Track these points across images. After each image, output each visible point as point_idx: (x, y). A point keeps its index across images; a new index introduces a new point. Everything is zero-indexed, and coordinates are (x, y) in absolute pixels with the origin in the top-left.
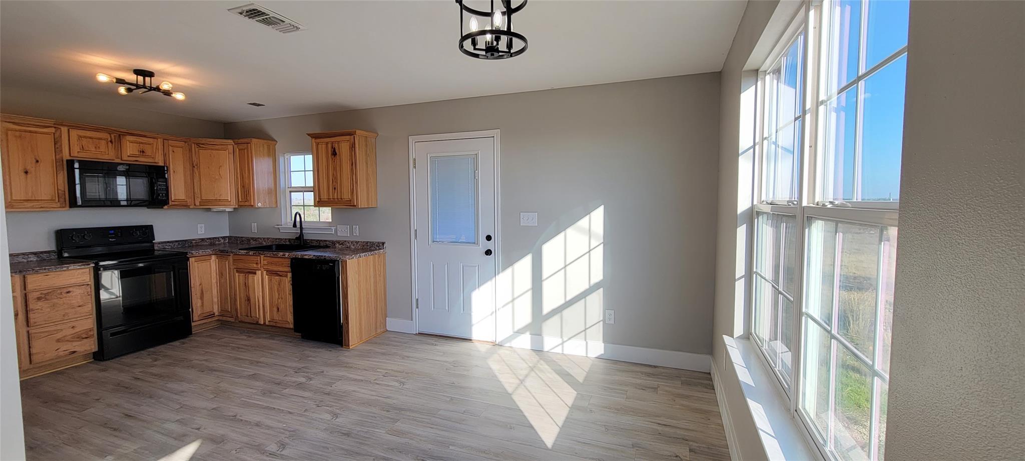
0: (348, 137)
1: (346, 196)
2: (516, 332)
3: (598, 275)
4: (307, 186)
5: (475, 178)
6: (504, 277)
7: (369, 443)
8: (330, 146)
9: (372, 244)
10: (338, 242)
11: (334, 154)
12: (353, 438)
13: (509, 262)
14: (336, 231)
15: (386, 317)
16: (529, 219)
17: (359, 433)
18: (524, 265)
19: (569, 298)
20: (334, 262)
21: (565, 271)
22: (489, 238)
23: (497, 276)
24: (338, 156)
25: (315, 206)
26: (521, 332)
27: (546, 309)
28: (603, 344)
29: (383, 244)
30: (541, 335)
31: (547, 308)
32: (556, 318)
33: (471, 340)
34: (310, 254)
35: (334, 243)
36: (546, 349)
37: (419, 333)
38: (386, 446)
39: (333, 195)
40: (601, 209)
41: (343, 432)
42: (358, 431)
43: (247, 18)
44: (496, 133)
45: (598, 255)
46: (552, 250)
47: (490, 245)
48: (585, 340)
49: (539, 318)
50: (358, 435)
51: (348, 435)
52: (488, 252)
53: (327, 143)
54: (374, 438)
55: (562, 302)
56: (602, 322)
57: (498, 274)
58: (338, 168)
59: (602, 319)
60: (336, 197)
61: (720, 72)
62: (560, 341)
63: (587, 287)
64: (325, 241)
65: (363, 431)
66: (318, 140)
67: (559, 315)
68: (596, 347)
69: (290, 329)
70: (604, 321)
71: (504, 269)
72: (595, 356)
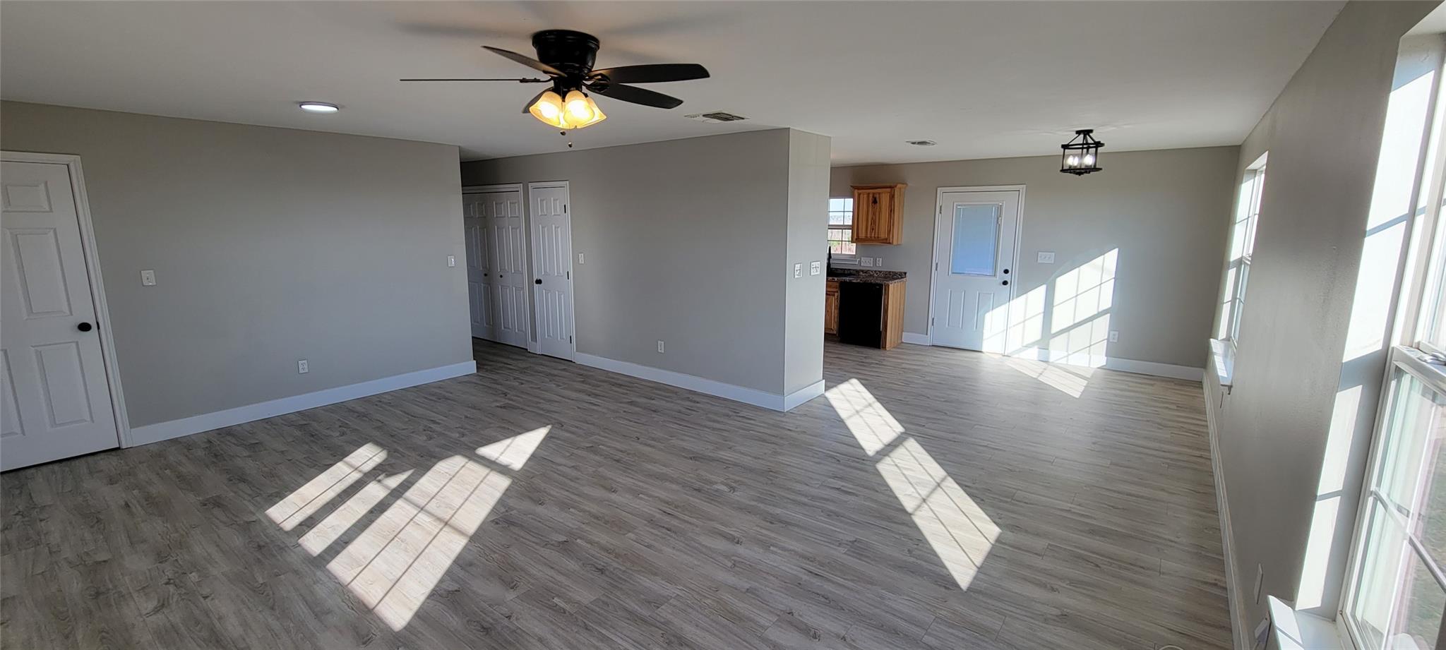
0: (889, 190)
1: (883, 235)
2: (1026, 347)
3: (1107, 302)
4: (845, 224)
5: (998, 223)
6: (1018, 304)
8: (871, 196)
9: (895, 273)
10: (862, 271)
11: (875, 202)
13: (1024, 291)
14: (860, 262)
15: (902, 331)
16: (1046, 258)
18: (1039, 293)
19: (1077, 321)
21: (1076, 300)
22: (1006, 272)
23: (1011, 302)
24: (878, 204)
25: (852, 242)
26: (1028, 346)
27: (1054, 329)
28: (1106, 358)
29: (905, 273)
30: (1048, 349)
31: (1055, 328)
32: (1065, 335)
33: (981, 352)
34: (847, 279)
35: (858, 271)
36: (1051, 360)
37: (933, 346)
39: (871, 234)
40: (1116, 251)
44: (1022, 188)
45: (1109, 288)
46: (1065, 283)
47: (1007, 277)
48: (1089, 354)
49: (1047, 334)
52: (1005, 283)
53: (869, 194)
55: (1072, 324)
56: (1106, 341)
57: (1013, 299)
58: (877, 214)
59: (1106, 337)
60: (873, 235)
61: (1240, 146)
62: (1066, 354)
63: (1096, 313)
64: (850, 270)
66: (860, 191)
67: (1067, 333)
68: (1099, 359)
69: (834, 334)
70: (1108, 339)
71: (1018, 296)
72: (1099, 366)
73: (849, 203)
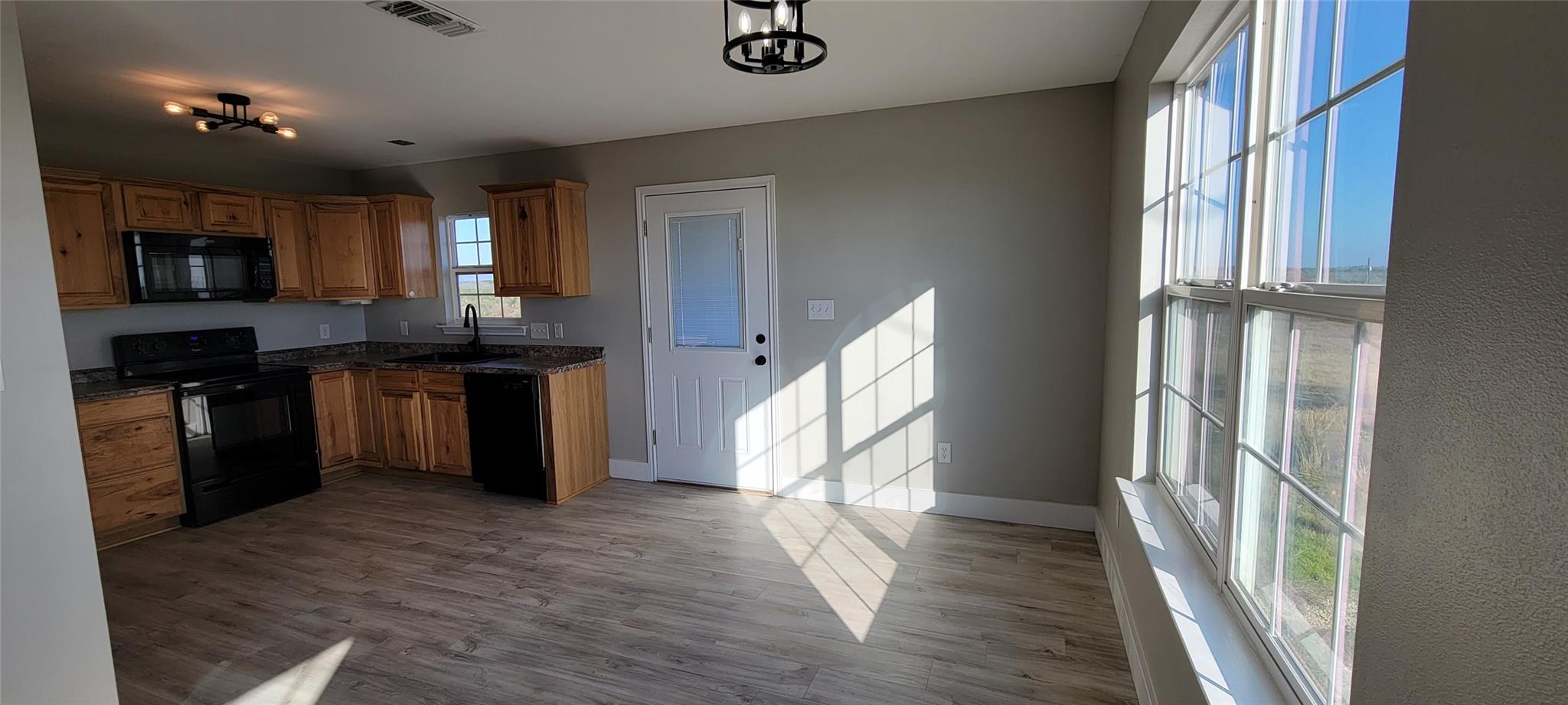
0: (543, 190)
1: (544, 280)
2: (804, 478)
3: (926, 392)
4: (481, 264)
5: (738, 249)
6: (784, 397)
7: (597, 638)
8: (516, 204)
9: (585, 350)
10: (533, 348)
11: (523, 216)
12: (574, 631)
13: (792, 374)
14: (529, 331)
15: (607, 457)
16: (821, 310)
17: (582, 625)
18: (817, 375)
19: (881, 427)
20: (530, 377)
21: (877, 387)
22: (761, 339)
23: (773, 396)
24: (529, 219)
25: (496, 294)
26: (810, 477)
27: (848, 444)
28: (934, 493)
29: (601, 349)
30: (841, 481)
31: (849, 442)
32: (864, 455)
33: (736, 489)
34: (491, 367)
35: (526, 349)
36: (848, 502)
37: (658, 481)
38: (622, 643)
39: (524, 277)
40: (931, 292)
41: (557, 622)
42: (581, 622)
43: (395, 15)
44: (770, 180)
45: (926, 361)
46: (856, 355)
47: (763, 349)
48: (907, 487)
49: (837, 457)
50: (581, 627)
51: (566, 627)
52: (761, 360)
53: (511, 201)
54: (604, 631)
55: (873, 432)
56: (931, 462)
57: (775, 392)
58: (530, 239)
59: (931, 455)
60: (528, 281)
61: (1114, 83)
62: (869, 489)
63: (911, 409)
64: (513, 346)
65: (588, 622)
66: (497, 196)
67: (868, 451)
68: (924, 497)
69: (467, 477)
70: (935, 459)
71: (784, 385)
72: (922, 511)
73: (484, 223)
